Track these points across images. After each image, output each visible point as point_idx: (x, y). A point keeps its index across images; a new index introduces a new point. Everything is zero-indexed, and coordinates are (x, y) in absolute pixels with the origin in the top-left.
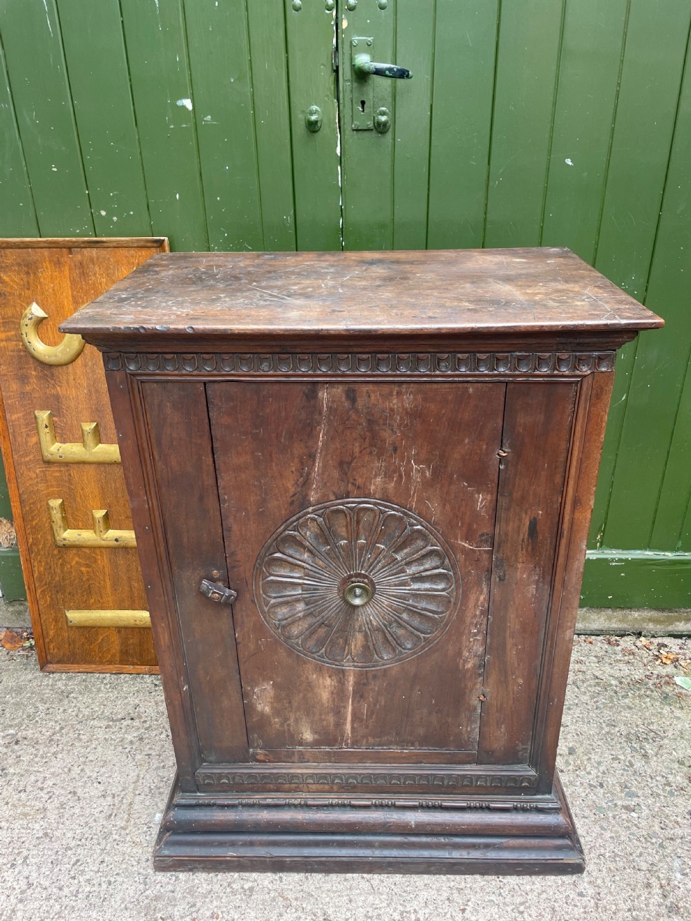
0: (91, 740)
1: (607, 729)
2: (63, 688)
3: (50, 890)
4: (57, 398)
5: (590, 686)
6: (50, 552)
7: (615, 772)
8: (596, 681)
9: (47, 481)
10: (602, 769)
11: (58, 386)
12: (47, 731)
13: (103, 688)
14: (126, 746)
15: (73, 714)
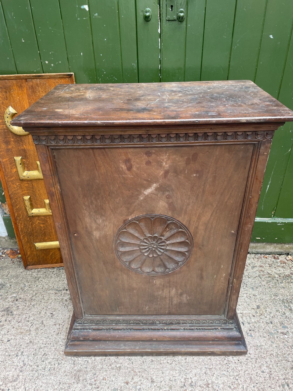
0: (49, 300)
1: (274, 297)
2: (36, 276)
3: (33, 367)
4: (24, 150)
5: (266, 277)
6: (26, 219)
7: (277, 317)
8: (269, 275)
9: (22, 188)
10: (272, 315)
11: (24, 145)
12: (30, 295)
13: (53, 276)
14: (64, 302)
15: (41, 287)
